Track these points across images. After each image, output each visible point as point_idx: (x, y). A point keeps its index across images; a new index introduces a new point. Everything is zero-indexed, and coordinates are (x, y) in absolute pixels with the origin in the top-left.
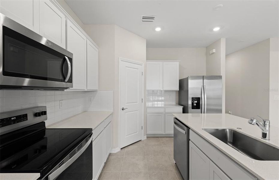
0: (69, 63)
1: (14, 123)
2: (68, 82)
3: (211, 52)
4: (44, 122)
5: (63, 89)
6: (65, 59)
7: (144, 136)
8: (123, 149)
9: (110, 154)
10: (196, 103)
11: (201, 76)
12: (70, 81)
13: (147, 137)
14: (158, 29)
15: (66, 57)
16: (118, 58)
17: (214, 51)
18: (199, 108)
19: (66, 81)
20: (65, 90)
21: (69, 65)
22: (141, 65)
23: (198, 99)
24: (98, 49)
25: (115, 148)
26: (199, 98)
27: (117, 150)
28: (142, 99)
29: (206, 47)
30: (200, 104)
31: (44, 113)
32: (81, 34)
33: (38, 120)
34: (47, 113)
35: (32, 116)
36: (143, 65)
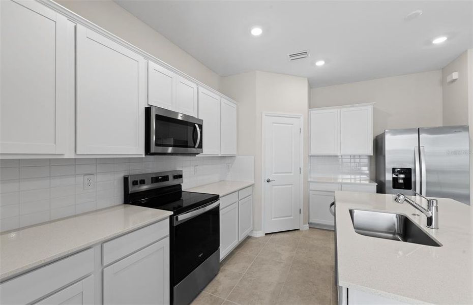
0: (198, 129)
1: (161, 181)
2: (198, 147)
3: (449, 79)
4: (181, 185)
5: (195, 154)
6: (195, 127)
7: (304, 224)
8: (268, 236)
9: (248, 237)
10: (403, 179)
11: (416, 129)
12: (200, 146)
13: (310, 228)
14: (320, 63)
15: (196, 125)
16: (262, 113)
17: (455, 75)
18: (410, 188)
19: (196, 147)
20: (197, 156)
21: (199, 132)
22: (299, 118)
23: (408, 172)
24: (237, 105)
25: (256, 231)
26: (410, 170)
27: (259, 234)
28: (300, 169)
29: (443, 69)
30: (413, 180)
31: (181, 176)
32: (211, 94)
33: (176, 182)
34: (183, 176)
35: (172, 178)
36: (302, 118)
